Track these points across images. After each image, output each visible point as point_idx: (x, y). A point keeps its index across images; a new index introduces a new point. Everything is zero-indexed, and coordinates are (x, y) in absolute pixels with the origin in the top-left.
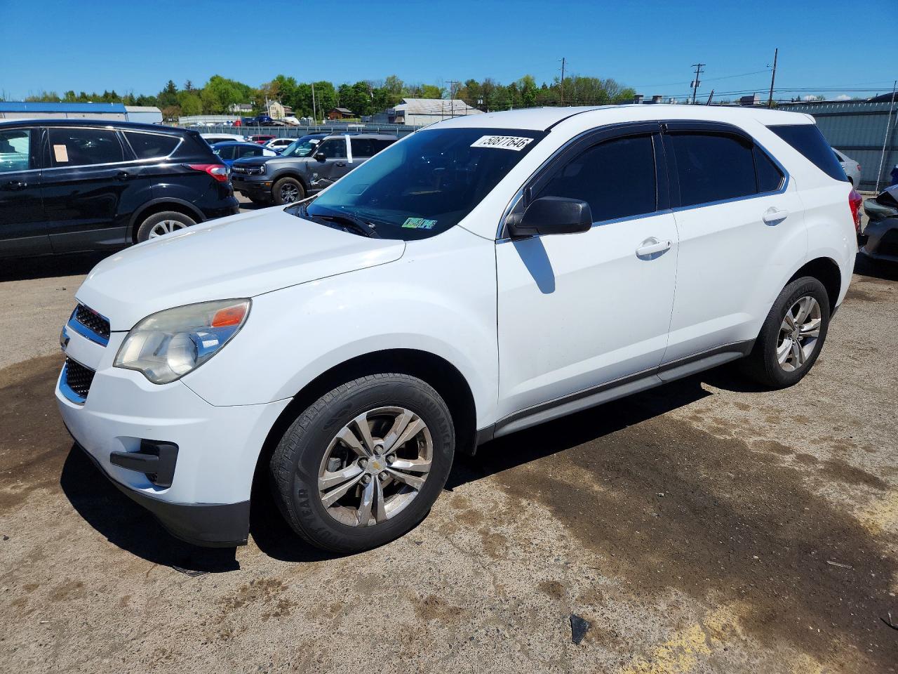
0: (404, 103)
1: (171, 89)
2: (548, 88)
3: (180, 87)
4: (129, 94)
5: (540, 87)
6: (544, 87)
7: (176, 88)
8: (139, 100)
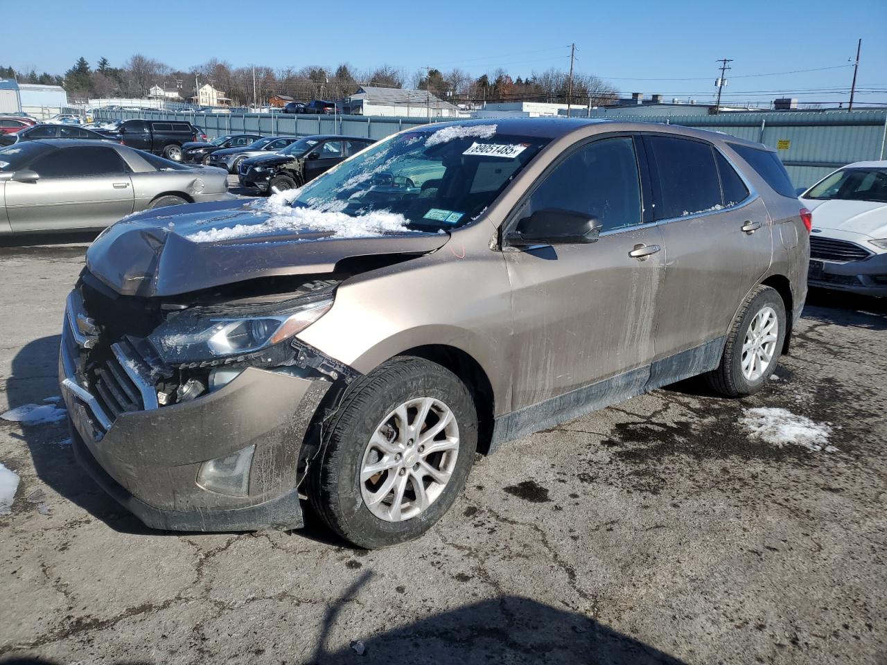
0: (363, 91)
1: (82, 68)
2: (524, 82)
3: (93, 66)
4: (30, 72)
5: (514, 81)
6: (519, 80)
7: (88, 66)
8: (41, 77)
